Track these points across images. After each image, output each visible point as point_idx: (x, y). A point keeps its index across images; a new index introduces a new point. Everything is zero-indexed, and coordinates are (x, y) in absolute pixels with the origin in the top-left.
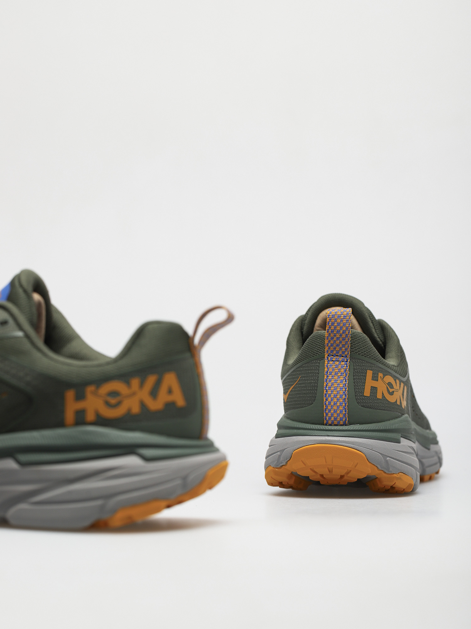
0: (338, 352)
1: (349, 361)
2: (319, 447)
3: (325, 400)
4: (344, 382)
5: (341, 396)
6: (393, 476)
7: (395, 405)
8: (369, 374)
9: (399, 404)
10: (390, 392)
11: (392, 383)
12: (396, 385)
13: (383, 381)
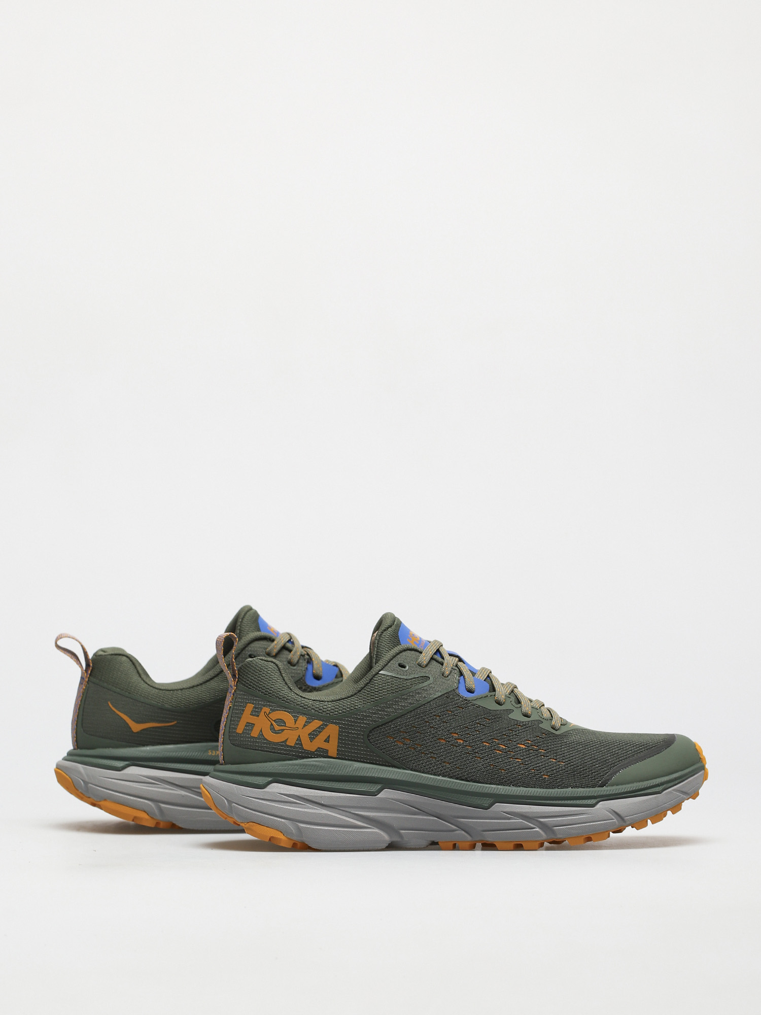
7: (282, 746)
8: (250, 707)
9: (293, 745)
10: (276, 730)
11: (284, 721)
12: (295, 723)
13: (266, 716)
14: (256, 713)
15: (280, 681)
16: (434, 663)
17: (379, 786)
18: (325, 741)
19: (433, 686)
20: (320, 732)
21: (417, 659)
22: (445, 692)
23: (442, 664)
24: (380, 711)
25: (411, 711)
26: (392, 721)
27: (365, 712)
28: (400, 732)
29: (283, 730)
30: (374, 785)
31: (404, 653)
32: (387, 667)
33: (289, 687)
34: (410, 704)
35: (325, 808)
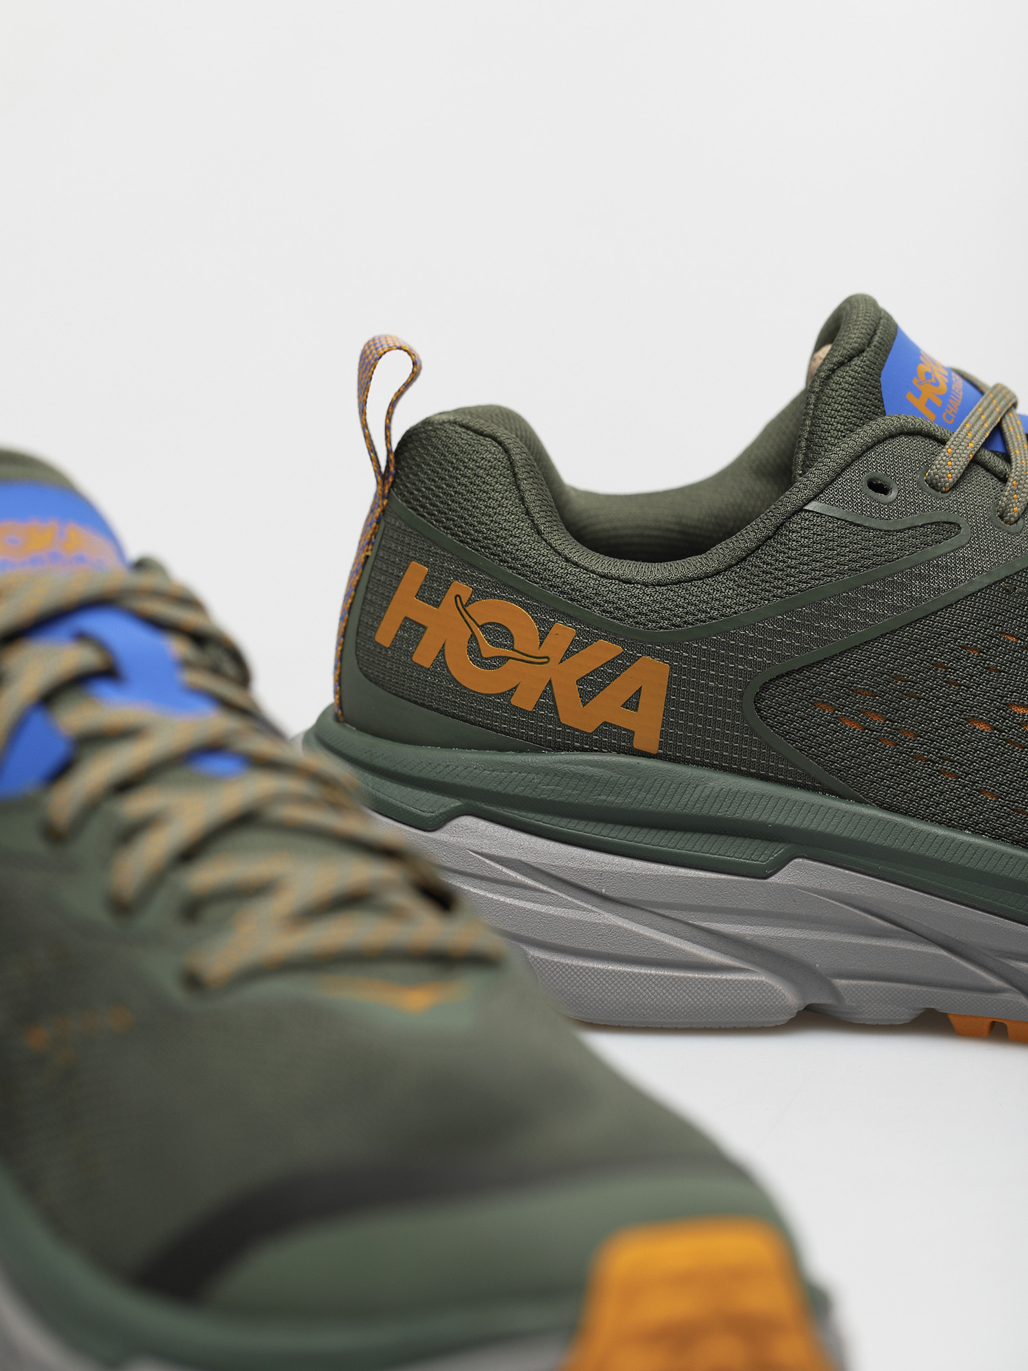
7: (498, 706)
8: (416, 573)
9: (530, 709)
10: (484, 656)
11: (509, 630)
12: (541, 643)
13: (459, 610)
14: (431, 593)
15: (511, 503)
16: (980, 475)
17: (779, 850)
18: (625, 705)
19: (967, 553)
20: (613, 677)
21: (928, 465)
22: (1003, 574)
23: (1004, 479)
24: (799, 626)
25: (893, 632)
26: (832, 658)
27: (752, 627)
28: (856, 691)
29: (503, 660)
30: (764, 844)
31: (888, 446)
32: (829, 493)
33: (535, 527)
34: (893, 608)
35: (611, 906)
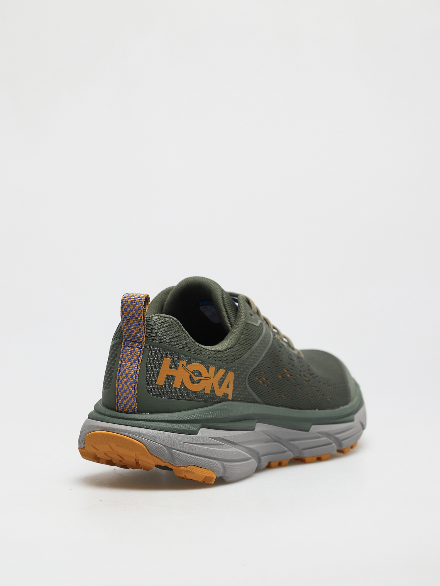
0: (133, 338)
1: (143, 348)
2: (103, 434)
3: (117, 386)
4: (135, 369)
5: (131, 384)
6: (180, 468)
7: (201, 394)
8: (167, 361)
9: (209, 393)
10: (195, 380)
11: (199, 371)
12: (208, 373)
13: (185, 370)
14: (174, 365)
18: (227, 387)
20: (224, 380)
28: (262, 372)
29: (201, 380)
